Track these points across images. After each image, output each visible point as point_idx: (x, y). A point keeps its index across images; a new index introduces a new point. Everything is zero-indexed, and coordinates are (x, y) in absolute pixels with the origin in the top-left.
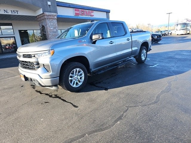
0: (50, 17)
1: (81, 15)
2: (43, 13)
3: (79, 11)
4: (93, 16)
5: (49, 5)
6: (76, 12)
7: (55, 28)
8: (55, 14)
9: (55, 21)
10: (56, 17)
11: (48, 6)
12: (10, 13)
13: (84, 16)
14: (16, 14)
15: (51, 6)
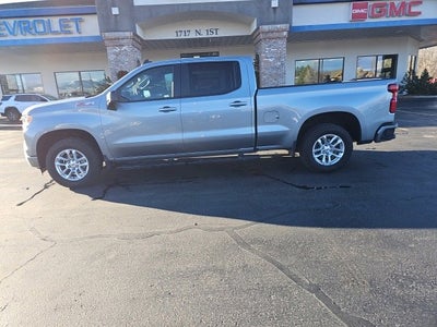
0: (271, 35)
1: (372, 18)
2: (258, 28)
3: (365, 7)
4: (420, 13)
5: (274, 8)
6: (357, 11)
7: (279, 59)
8: (283, 26)
9: (282, 44)
10: (285, 33)
11: (272, 11)
12: (204, 35)
13: (383, 19)
14: (214, 35)
15: (278, 10)
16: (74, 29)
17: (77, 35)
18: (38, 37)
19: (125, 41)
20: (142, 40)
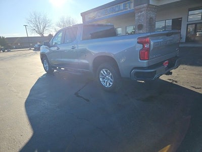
16: (128, 7)
17: (129, 9)
18: (116, 13)
19: (143, 9)
20: (156, 6)
